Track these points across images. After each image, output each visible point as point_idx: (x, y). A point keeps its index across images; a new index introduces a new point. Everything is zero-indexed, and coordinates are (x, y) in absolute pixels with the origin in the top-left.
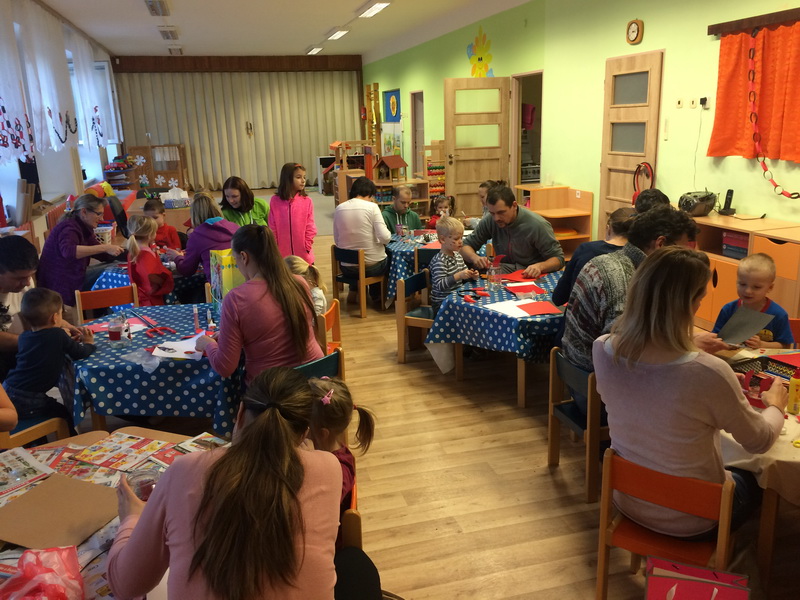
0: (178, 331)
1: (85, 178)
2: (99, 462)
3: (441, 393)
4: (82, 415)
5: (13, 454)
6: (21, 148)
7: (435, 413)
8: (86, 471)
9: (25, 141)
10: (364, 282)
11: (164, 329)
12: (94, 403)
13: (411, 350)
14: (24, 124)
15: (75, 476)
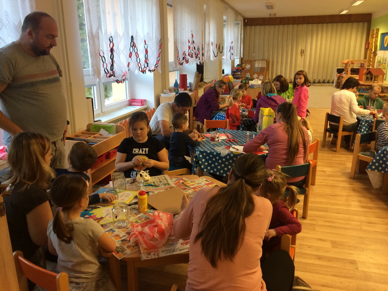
0: (239, 142)
1: (223, 73)
2: (192, 187)
3: (370, 198)
4: (195, 169)
5: (164, 177)
6: (198, 59)
7: (363, 207)
8: (186, 189)
9: (200, 55)
10: (341, 134)
11: (234, 140)
12: (200, 165)
13: (359, 173)
14: (201, 49)
15: (182, 190)
